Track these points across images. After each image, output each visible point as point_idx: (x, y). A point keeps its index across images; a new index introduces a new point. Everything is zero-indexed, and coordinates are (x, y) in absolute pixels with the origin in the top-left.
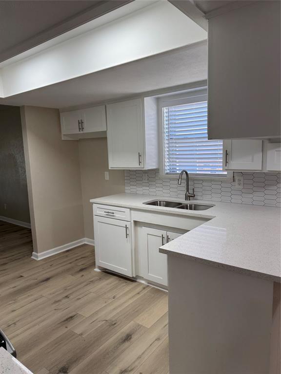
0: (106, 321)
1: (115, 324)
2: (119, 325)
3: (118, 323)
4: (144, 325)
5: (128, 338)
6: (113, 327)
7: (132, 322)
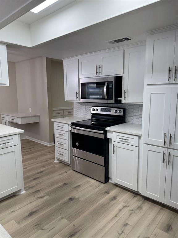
0: (42, 229)
1: (36, 225)
2: (33, 224)
3: (33, 226)
4: (15, 222)
5: (31, 214)
6: (39, 223)
7: (21, 226)
